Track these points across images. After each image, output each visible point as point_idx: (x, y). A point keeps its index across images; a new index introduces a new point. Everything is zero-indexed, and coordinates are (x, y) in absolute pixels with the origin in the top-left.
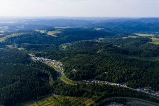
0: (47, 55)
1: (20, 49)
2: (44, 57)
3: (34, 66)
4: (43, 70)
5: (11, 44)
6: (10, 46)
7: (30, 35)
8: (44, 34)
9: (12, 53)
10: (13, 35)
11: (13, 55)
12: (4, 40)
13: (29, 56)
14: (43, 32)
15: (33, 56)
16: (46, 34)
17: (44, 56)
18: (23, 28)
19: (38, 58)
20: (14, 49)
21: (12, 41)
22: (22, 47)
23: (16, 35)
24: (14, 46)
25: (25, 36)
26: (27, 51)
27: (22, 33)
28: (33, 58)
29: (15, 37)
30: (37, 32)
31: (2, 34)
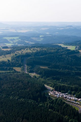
0: (76, 90)
1: (33, 75)
2: (70, 93)
3: (52, 108)
4: (66, 117)
5: (19, 66)
6: (18, 69)
7: (51, 53)
8: (73, 52)
9: (19, 81)
10: (25, 52)
11: (20, 84)
12: (10, 59)
13: (46, 89)
14: (72, 48)
15: (51, 88)
16: (78, 52)
17: (71, 91)
18: (40, 40)
19: (59, 94)
20: (23, 74)
21: (22, 61)
22: (37, 72)
23: (29, 51)
24: (23, 69)
25: (42, 55)
26: (42, 80)
27: (39, 49)
28: (51, 93)
29: (27, 55)
30: (63, 48)
31: (9, 50)
